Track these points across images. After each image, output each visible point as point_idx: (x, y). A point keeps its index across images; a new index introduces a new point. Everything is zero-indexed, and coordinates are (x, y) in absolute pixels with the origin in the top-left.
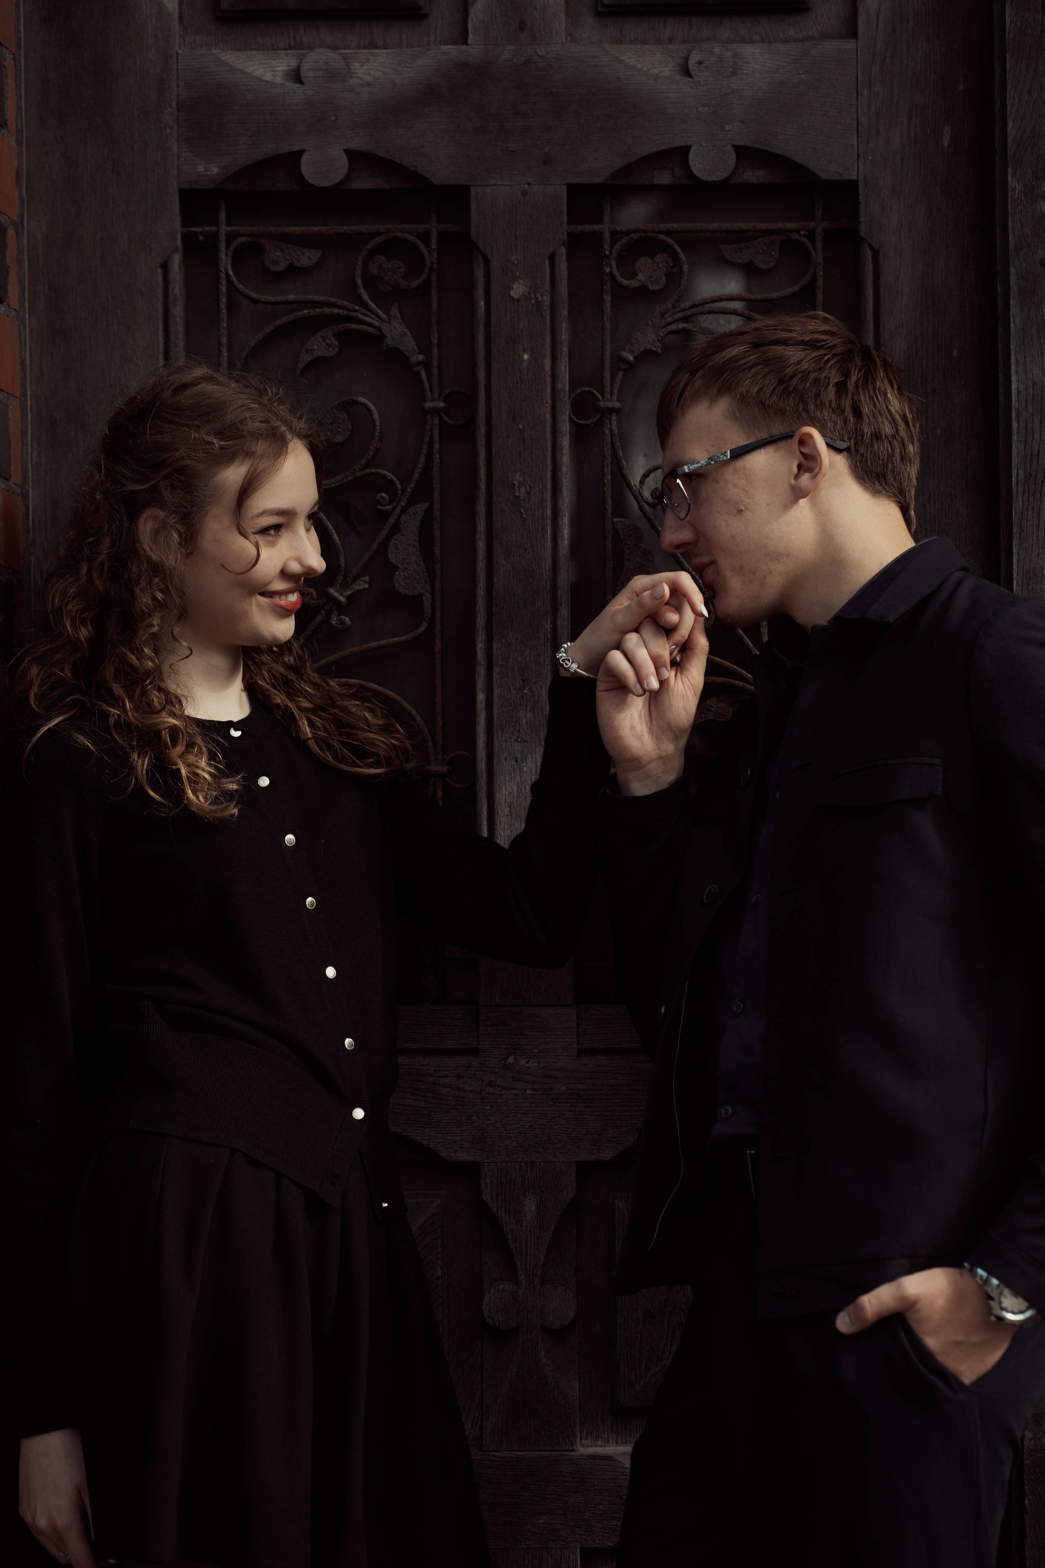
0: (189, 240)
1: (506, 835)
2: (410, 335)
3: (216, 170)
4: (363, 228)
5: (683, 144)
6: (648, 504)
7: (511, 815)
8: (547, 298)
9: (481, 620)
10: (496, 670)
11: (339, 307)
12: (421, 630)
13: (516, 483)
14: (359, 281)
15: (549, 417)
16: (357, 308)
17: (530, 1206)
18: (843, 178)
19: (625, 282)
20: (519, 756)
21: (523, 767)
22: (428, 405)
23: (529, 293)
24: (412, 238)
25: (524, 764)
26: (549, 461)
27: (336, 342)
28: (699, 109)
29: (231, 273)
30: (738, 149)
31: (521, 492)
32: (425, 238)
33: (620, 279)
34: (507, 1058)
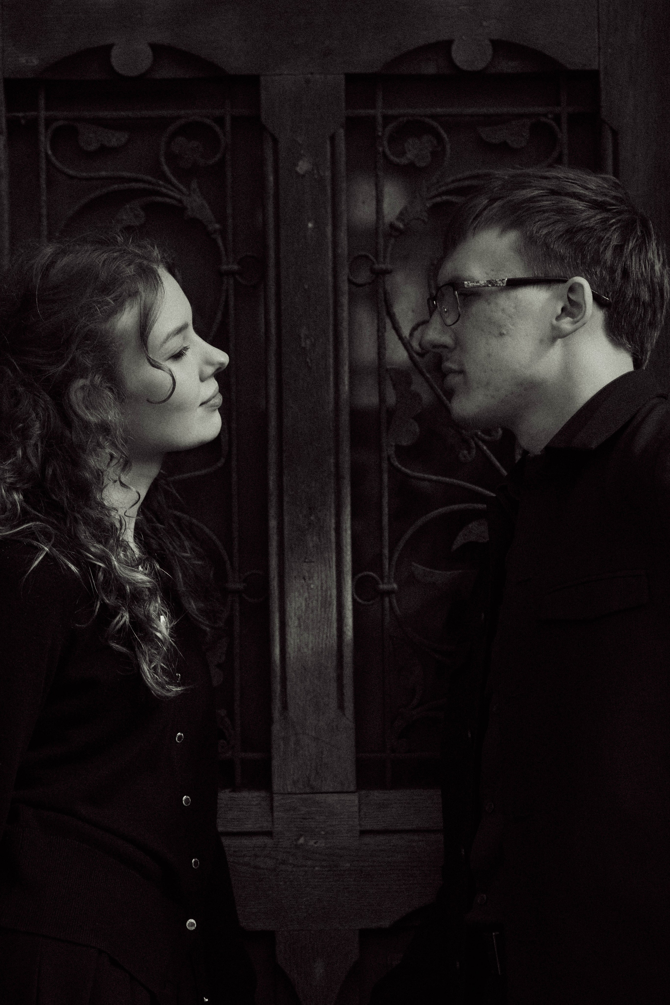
0: (12, 124)
1: (296, 644)
2: (208, 207)
3: (35, 62)
4: (164, 113)
5: (446, 38)
6: (418, 354)
7: (300, 627)
8: (328, 174)
9: (272, 456)
10: (286, 499)
11: (144, 181)
12: (220, 464)
13: (302, 336)
14: (163, 159)
15: (330, 278)
16: (161, 183)
17: (319, 969)
18: (587, 68)
19: (396, 160)
20: (307, 575)
21: (311, 584)
22: (224, 267)
23: (313, 170)
24: (208, 121)
25: (311, 582)
26: (331, 318)
27: (142, 213)
28: (460, 8)
29: (50, 152)
30: (492, 41)
31: (307, 344)
32: (220, 121)
33: (392, 157)
34: (298, 839)
